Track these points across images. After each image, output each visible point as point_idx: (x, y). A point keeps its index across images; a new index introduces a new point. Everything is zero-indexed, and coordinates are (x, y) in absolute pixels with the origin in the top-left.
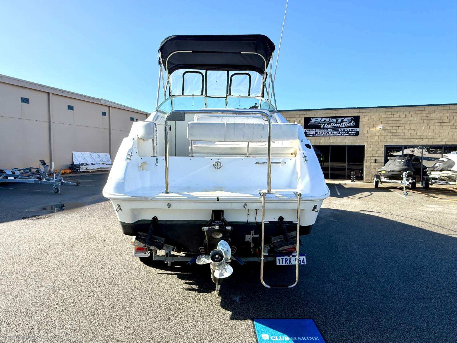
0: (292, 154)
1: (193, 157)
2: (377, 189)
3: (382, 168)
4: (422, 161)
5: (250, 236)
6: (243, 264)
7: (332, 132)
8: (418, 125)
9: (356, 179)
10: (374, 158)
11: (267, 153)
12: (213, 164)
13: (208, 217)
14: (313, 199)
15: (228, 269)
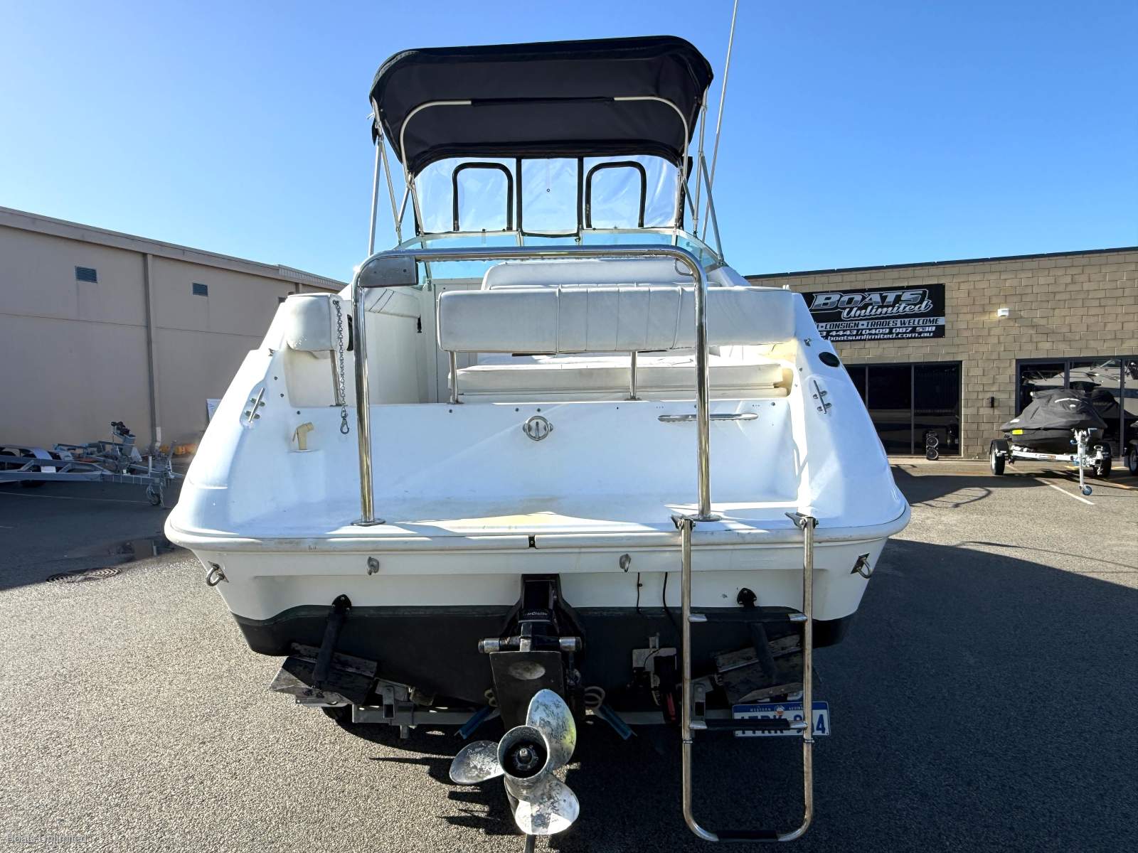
0: (775, 387)
1: (462, 403)
2: (1002, 478)
3: (1012, 422)
4: (1122, 401)
5: (646, 652)
6: (629, 735)
7: (870, 329)
8: (1110, 302)
9: (941, 453)
10: (989, 395)
11: (694, 386)
12: (521, 424)
13: (510, 596)
14: (855, 534)
15: (562, 803)
